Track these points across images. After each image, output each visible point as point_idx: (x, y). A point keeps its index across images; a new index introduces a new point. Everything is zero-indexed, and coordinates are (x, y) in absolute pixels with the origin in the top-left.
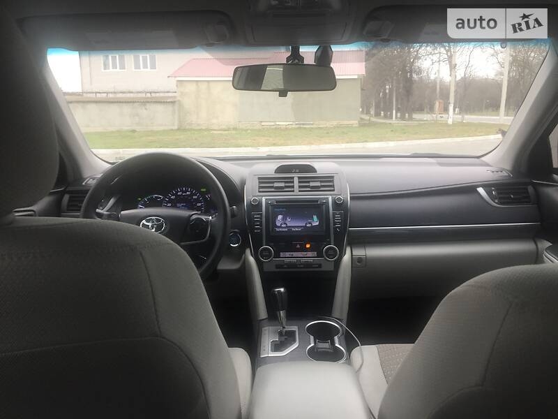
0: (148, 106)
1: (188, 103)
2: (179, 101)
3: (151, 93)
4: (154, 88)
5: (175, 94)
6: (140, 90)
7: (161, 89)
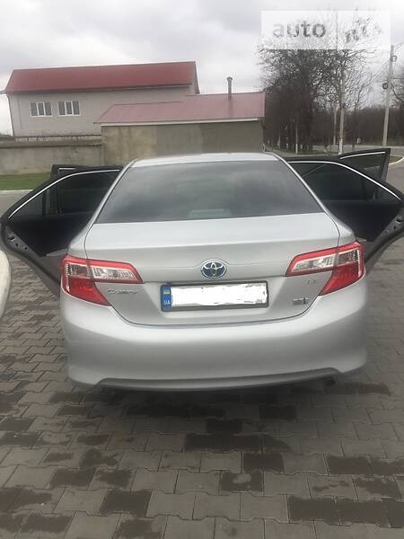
0: (78, 149)
1: (112, 145)
2: (104, 144)
3: (77, 136)
4: (78, 131)
5: (99, 138)
6: (67, 134)
7: (87, 132)
